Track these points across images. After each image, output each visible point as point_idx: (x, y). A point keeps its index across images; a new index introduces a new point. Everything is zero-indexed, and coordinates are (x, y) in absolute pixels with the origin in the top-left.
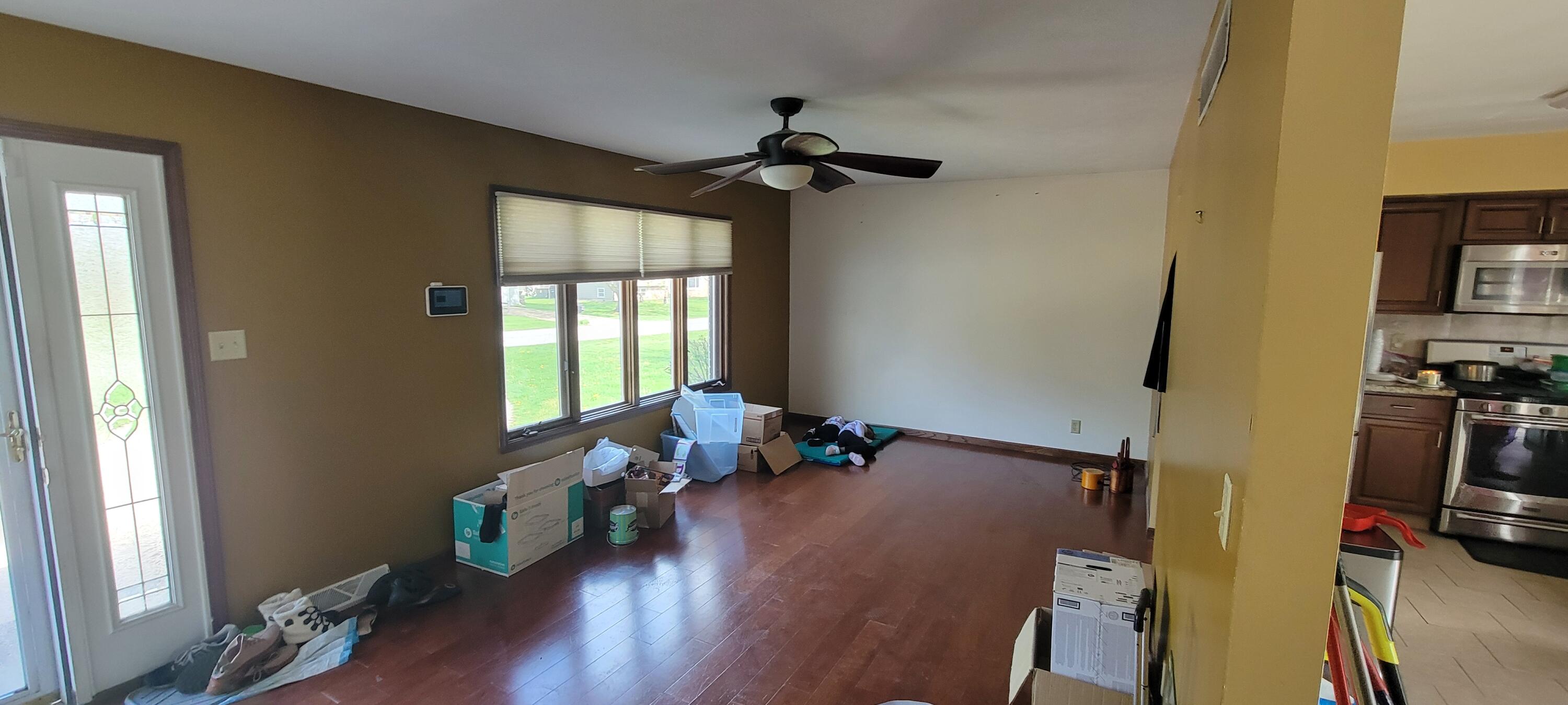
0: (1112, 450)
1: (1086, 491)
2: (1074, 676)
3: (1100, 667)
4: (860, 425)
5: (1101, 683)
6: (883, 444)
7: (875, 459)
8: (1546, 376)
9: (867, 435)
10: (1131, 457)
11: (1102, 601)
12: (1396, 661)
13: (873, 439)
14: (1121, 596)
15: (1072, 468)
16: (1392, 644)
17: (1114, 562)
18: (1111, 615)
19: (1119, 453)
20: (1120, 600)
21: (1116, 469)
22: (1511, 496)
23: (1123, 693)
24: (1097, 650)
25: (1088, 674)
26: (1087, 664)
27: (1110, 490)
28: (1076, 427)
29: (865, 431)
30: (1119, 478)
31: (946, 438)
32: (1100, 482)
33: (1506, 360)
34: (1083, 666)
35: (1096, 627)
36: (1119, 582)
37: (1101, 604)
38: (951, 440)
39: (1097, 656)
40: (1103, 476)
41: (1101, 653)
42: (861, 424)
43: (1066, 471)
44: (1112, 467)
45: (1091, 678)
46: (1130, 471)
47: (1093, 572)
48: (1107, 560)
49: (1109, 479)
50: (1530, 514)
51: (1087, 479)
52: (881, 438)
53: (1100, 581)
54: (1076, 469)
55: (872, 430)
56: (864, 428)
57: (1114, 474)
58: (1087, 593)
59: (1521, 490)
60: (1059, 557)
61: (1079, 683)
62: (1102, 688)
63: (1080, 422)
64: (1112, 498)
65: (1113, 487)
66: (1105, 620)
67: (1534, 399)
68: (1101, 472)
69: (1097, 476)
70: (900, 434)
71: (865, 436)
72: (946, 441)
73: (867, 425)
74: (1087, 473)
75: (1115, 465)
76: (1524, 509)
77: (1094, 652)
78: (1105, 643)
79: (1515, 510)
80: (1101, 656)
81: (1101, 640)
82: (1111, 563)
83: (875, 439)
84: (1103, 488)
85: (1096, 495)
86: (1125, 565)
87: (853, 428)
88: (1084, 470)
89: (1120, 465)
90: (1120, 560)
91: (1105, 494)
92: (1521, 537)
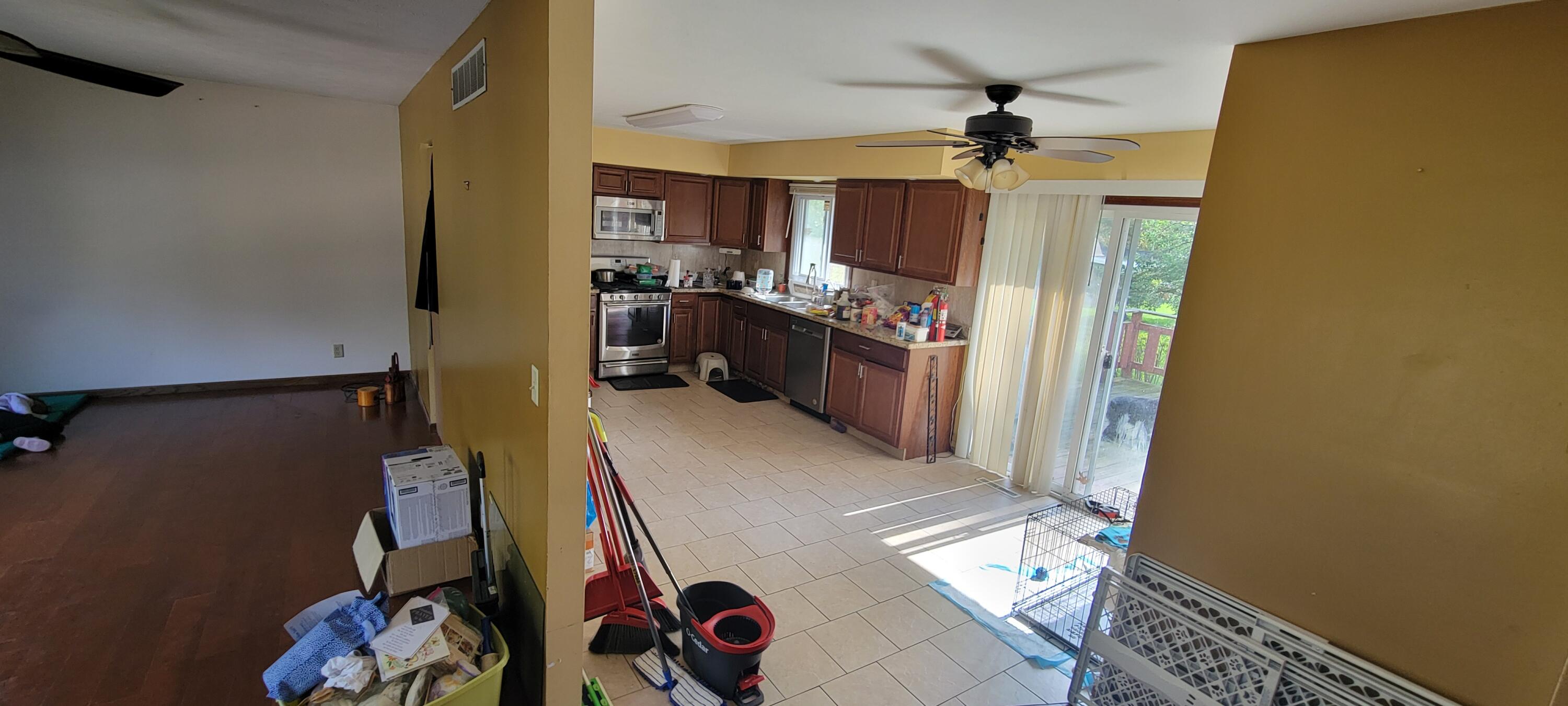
0: (384, 366)
1: (364, 409)
2: (420, 543)
3: (439, 527)
4: (18, 400)
5: (440, 539)
6: (68, 416)
7: (63, 438)
8: (635, 276)
9: (34, 408)
10: (401, 369)
11: (433, 479)
12: (606, 441)
13: (46, 412)
14: (446, 471)
15: (343, 392)
16: (604, 433)
17: (431, 451)
18: (442, 487)
19: (390, 368)
20: (445, 474)
21: (389, 382)
22: (625, 348)
23: (458, 538)
24: (434, 517)
25: (430, 537)
26: (428, 530)
27: (386, 403)
28: (339, 351)
29: (30, 406)
30: (393, 390)
31: (173, 390)
32: (377, 398)
33: (618, 267)
34: (425, 533)
35: (432, 501)
36: (440, 463)
37: (434, 482)
38: (180, 392)
39: (435, 521)
40: (378, 391)
41: (438, 517)
42: (18, 396)
43: (338, 396)
44: (386, 382)
45: (432, 539)
46: (402, 382)
47: (419, 463)
48: (425, 451)
49: (385, 393)
50: (636, 358)
51: (363, 398)
52: (63, 409)
53: (426, 467)
54: (349, 391)
55: (42, 402)
56: (28, 402)
57: (388, 387)
58: (420, 478)
59: (630, 344)
60: (386, 462)
61: (424, 547)
62: (442, 542)
63: (343, 346)
64: (390, 408)
65: (389, 398)
66: (438, 492)
67: (632, 291)
68: (375, 389)
69: (373, 393)
70: (92, 399)
71: (34, 412)
72: (173, 394)
73: (29, 396)
74: (363, 393)
75: (388, 379)
76: (633, 355)
77: (433, 518)
78: (440, 509)
79: (627, 357)
80: (438, 520)
81: (437, 509)
82: (429, 453)
83: (51, 412)
84: (379, 402)
85: (374, 410)
86: (440, 451)
87: (6, 405)
88: (359, 390)
89: (393, 378)
90: (434, 448)
91: (382, 406)
92: (631, 373)
